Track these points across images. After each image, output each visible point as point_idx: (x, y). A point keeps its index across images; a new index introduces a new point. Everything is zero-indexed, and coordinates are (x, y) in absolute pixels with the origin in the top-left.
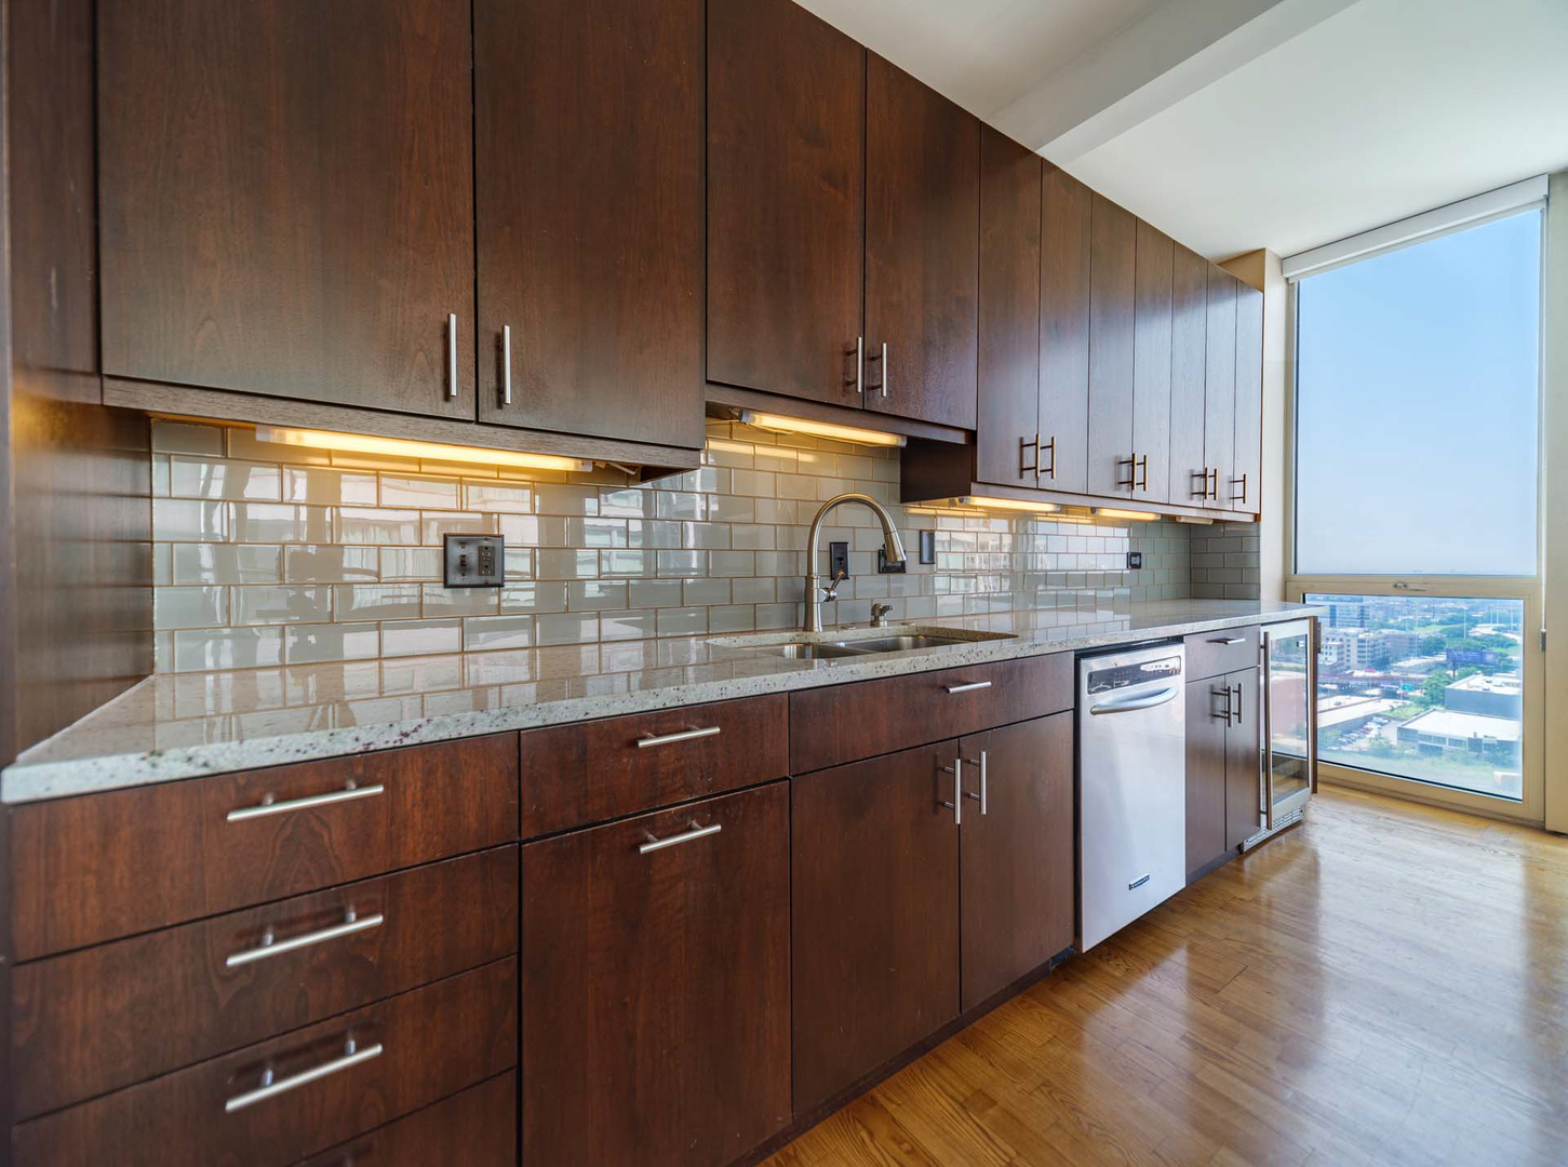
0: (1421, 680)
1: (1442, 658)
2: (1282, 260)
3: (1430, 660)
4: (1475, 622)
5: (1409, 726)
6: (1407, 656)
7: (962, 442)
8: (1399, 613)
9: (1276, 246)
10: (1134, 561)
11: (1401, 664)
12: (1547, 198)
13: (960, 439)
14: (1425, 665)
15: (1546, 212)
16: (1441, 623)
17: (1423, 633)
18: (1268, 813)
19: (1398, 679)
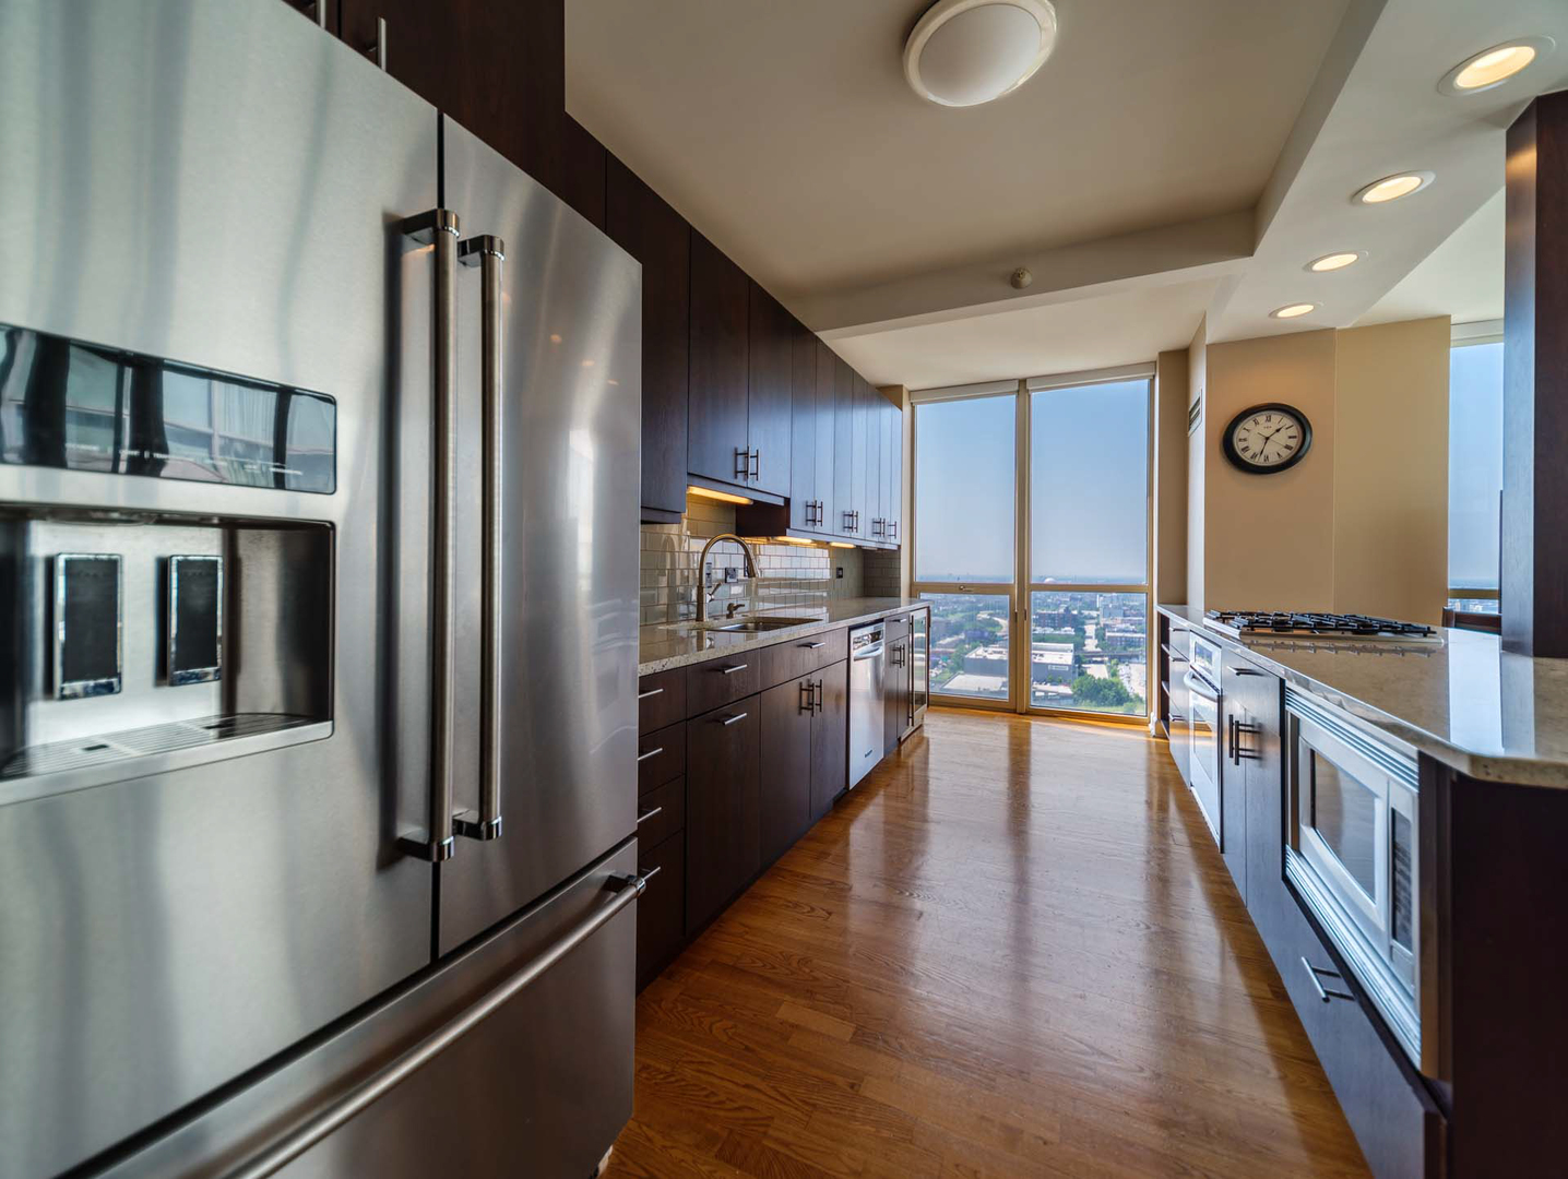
0: (951, 653)
1: (962, 636)
2: (910, 392)
3: (955, 638)
4: (979, 610)
5: (946, 687)
6: (944, 636)
7: (782, 504)
8: (940, 604)
9: (908, 385)
10: (839, 573)
11: (941, 642)
12: (1018, 391)
13: (781, 502)
14: (953, 642)
15: (1018, 397)
16: (962, 612)
17: (953, 619)
18: (912, 718)
19: (940, 652)
